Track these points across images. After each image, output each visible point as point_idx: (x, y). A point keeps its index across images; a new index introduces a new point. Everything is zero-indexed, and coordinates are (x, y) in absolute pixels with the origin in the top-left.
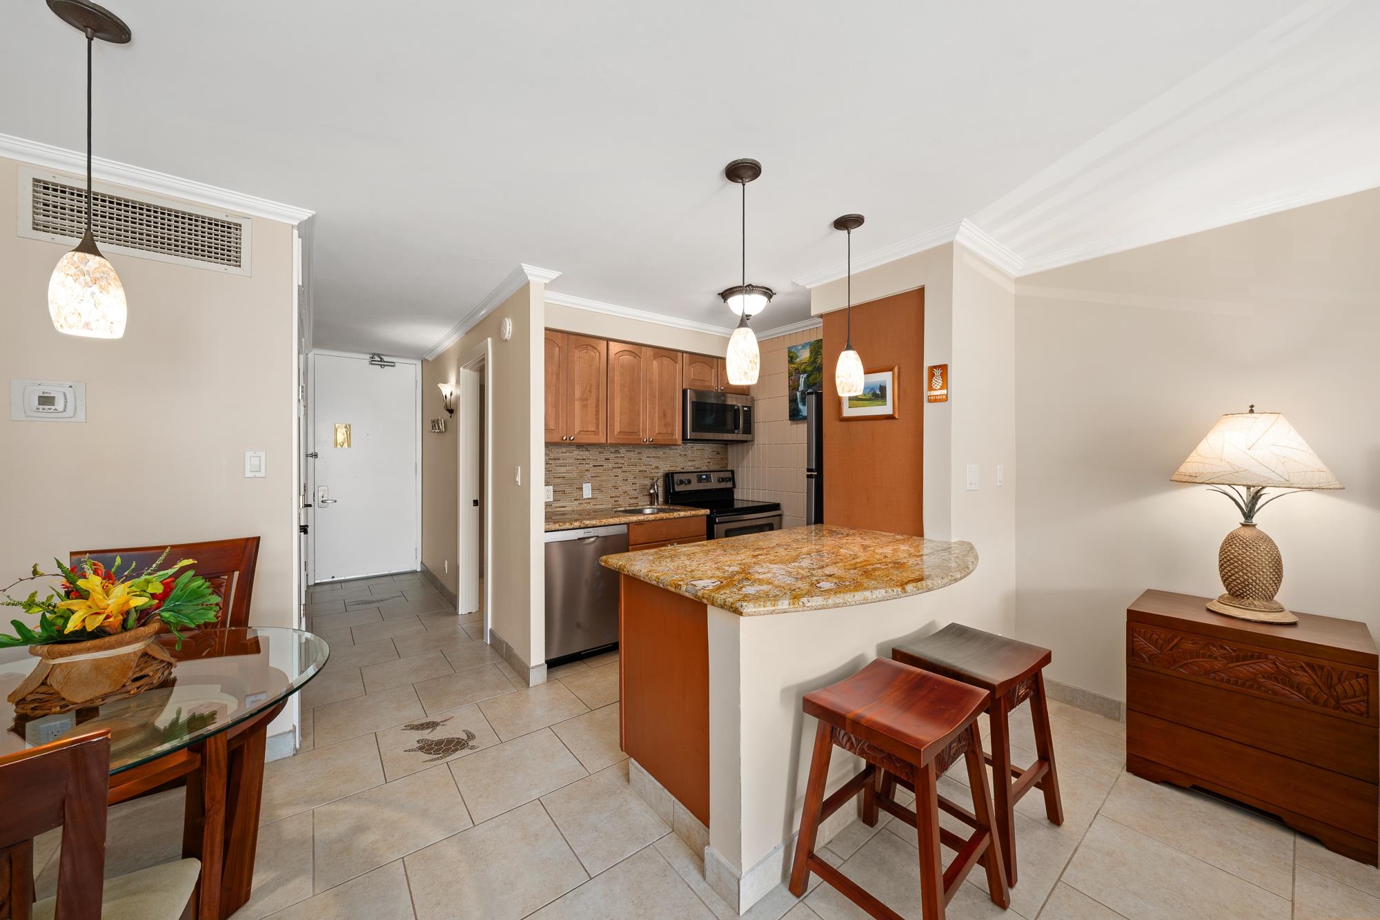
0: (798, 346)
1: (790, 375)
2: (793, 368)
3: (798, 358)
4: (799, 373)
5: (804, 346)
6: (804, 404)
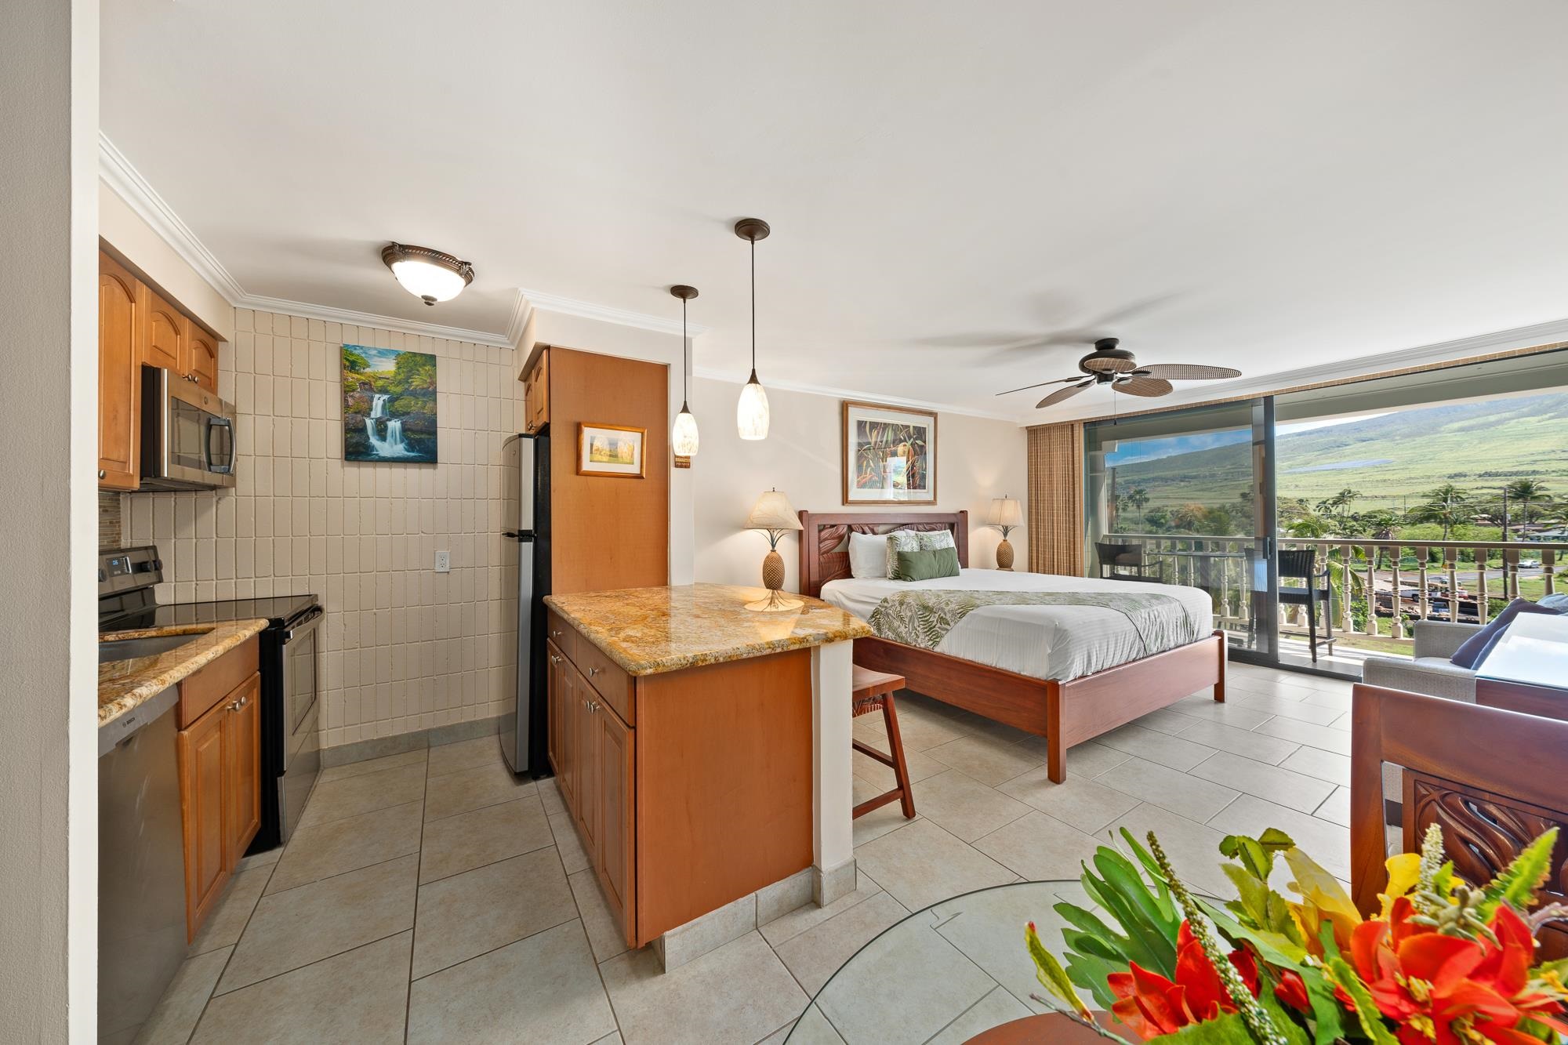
0: (369, 348)
1: (346, 390)
2: (358, 380)
3: (369, 366)
4: (371, 389)
5: (383, 353)
6: (383, 438)
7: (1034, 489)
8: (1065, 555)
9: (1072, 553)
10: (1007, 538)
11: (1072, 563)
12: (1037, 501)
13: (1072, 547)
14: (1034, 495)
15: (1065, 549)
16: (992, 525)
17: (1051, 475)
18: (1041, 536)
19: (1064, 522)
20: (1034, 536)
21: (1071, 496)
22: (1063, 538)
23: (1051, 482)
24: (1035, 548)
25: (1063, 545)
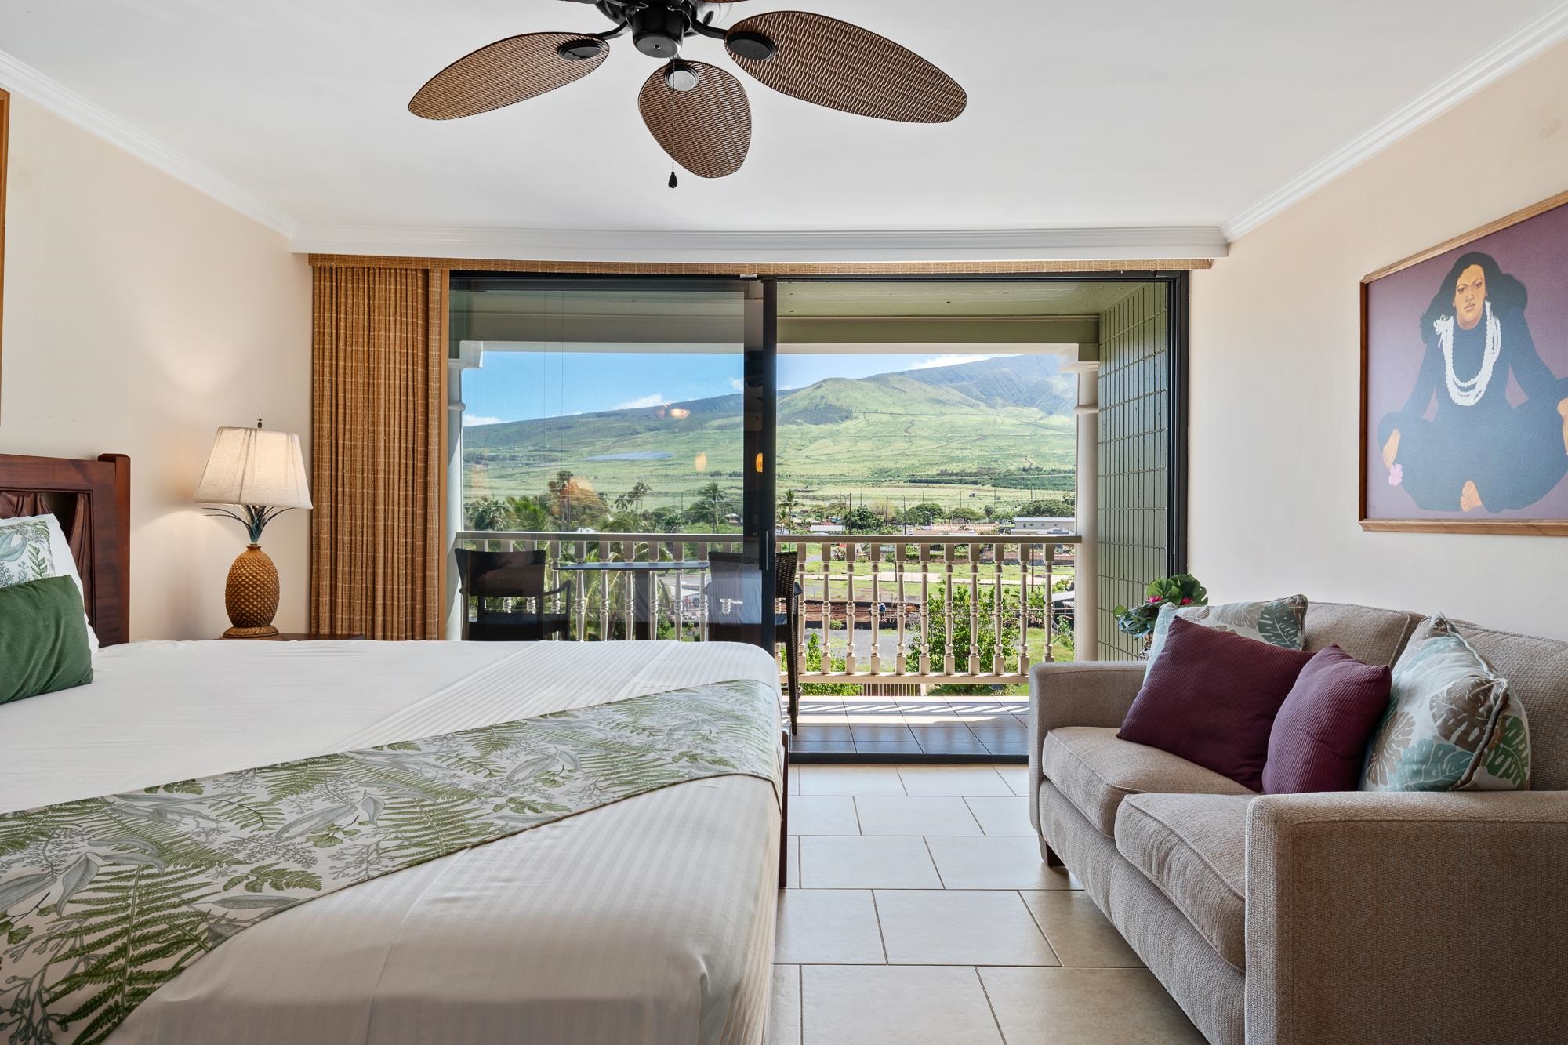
7: (326, 417)
8: (402, 580)
9: (419, 575)
10: (260, 542)
11: (419, 598)
12: (335, 448)
13: (419, 559)
14: (326, 433)
15: (402, 566)
16: (213, 504)
17: (371, 386)
18: (344, 537)
19: (402, 502)
20: (325, 536)
21: (420, 441)
22: (399, 539)
23: (371, 404)
24: (326, 567)
25: (400, 556)
